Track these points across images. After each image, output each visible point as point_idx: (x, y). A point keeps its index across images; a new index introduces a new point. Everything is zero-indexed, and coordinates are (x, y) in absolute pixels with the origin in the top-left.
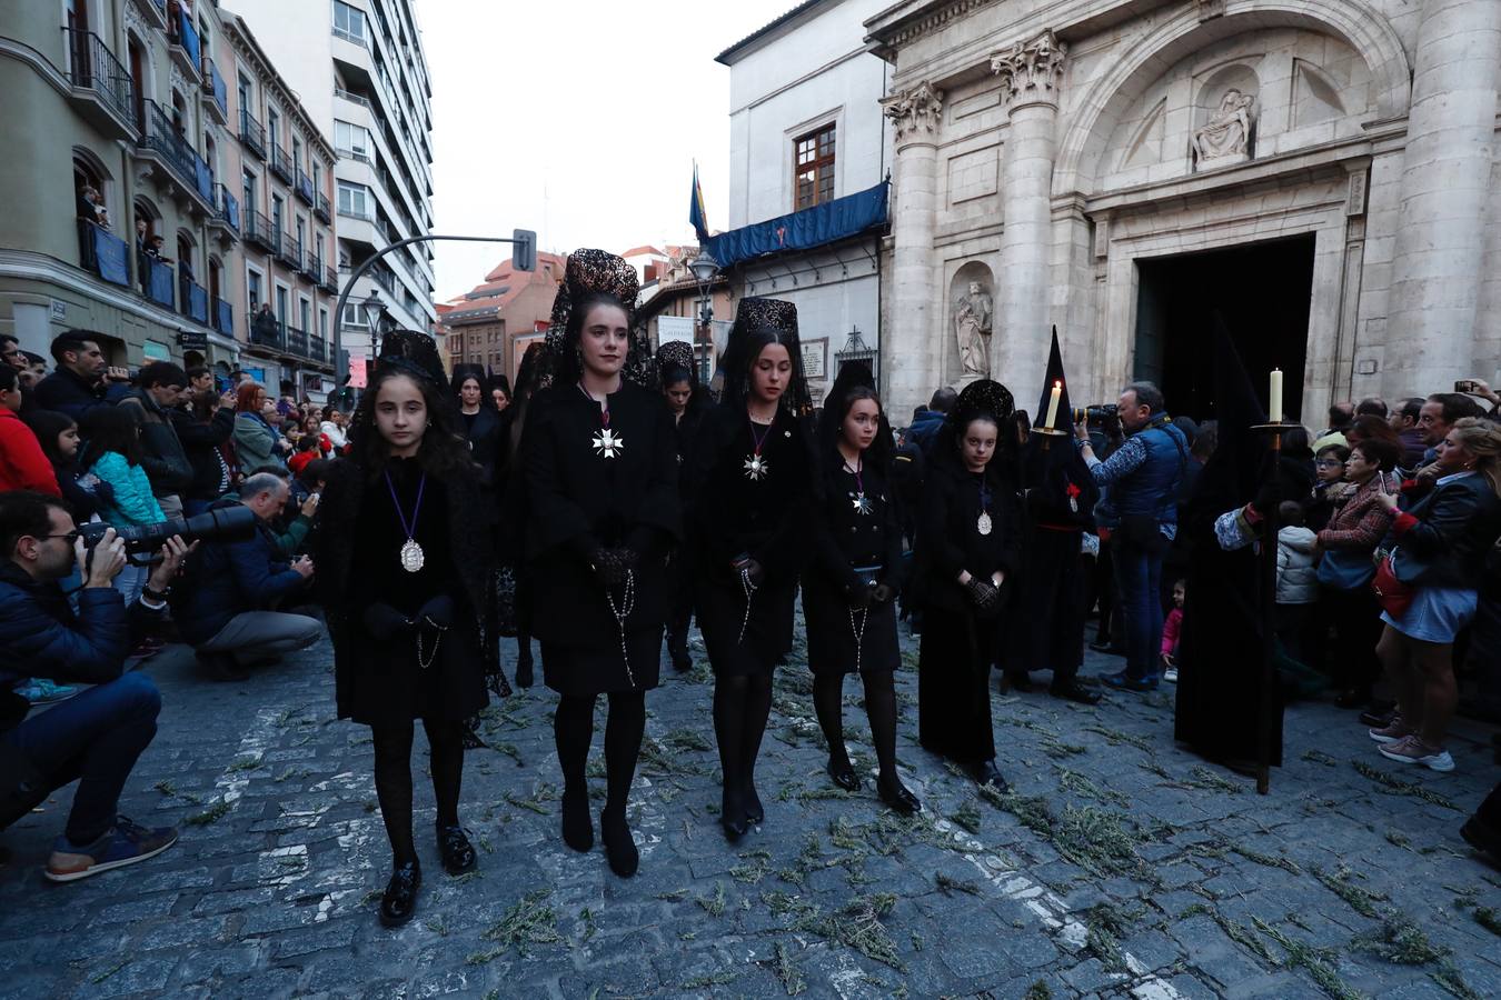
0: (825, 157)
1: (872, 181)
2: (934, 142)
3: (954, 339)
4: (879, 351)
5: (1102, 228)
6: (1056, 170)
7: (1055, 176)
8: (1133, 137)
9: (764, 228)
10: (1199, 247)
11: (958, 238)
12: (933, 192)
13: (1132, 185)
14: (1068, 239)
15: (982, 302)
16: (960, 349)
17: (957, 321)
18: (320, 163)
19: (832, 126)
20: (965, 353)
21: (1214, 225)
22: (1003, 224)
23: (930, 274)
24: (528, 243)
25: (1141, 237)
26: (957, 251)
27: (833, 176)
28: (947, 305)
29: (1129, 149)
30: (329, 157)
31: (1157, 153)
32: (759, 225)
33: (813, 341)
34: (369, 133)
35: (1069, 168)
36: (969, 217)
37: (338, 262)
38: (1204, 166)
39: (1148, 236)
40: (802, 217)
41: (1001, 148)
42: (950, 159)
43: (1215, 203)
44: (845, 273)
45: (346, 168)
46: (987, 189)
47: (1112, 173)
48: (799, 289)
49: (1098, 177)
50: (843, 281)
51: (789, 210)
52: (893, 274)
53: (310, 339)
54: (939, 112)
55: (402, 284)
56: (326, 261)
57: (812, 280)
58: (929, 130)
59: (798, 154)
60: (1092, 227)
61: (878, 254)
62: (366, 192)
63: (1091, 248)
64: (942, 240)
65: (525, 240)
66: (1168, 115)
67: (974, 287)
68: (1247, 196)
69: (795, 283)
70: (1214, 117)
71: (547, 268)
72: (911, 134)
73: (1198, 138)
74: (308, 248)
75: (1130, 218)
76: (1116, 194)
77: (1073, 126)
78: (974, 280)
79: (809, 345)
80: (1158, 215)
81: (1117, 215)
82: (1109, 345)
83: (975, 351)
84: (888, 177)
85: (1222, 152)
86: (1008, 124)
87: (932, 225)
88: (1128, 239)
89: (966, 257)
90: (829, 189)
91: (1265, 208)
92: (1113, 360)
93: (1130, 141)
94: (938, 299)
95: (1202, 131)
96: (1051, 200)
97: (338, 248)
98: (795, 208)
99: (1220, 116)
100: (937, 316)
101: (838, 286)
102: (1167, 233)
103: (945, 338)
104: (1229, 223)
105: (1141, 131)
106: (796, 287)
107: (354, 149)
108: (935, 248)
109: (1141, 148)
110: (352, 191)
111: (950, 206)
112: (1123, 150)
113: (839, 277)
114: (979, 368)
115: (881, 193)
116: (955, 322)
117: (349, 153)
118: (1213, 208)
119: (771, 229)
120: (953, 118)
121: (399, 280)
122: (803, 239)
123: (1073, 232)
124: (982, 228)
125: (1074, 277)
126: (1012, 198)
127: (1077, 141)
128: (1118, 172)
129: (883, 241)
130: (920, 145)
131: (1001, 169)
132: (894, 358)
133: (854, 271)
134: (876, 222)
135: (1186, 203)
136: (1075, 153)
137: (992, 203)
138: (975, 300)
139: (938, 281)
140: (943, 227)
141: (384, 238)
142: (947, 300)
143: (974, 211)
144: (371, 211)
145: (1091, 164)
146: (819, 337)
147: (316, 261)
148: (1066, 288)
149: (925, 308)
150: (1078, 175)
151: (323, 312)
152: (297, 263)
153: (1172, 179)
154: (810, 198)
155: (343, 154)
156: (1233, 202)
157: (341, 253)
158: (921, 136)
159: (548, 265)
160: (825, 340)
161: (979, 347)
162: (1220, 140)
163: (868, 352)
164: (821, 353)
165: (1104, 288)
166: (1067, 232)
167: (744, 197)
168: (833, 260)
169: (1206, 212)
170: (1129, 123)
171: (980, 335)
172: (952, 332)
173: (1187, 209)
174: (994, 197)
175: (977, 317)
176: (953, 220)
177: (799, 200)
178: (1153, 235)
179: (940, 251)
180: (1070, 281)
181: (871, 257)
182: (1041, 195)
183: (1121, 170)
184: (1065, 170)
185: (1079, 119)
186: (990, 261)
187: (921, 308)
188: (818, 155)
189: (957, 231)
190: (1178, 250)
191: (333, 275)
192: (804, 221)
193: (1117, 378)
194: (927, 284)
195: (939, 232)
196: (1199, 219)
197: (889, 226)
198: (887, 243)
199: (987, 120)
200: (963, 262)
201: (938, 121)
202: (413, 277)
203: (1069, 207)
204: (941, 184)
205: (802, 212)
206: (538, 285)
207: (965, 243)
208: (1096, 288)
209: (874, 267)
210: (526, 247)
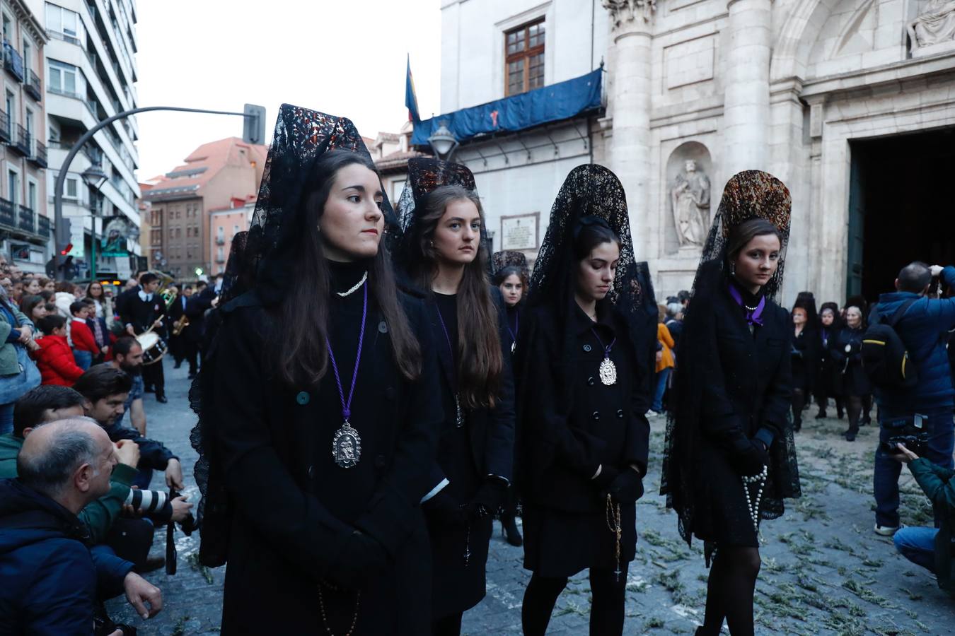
0: (534, 48)
1: (582, 70)
2: (649, 31)
3: (669, 213)
5: (816, 110)
6: (775, 57)
7: (774, 62)
8: (846, 26)
9: (476, 110)
10: (915, 127)
11: (674, 120)
12: (649, 78)
13: (845, 71)
14: (788, 121)
15: (698, 179)
16: (677, 222)
17: (674, 196)
18: (30, 41)
19: (542, 19)
20: (684, 226)
21: (930, 107)
22: (722, 106)
23: (647, 154)
24: (259, 117)
25: (856, 119)
26: (674, 131)
27: (543, 65)
28: (664, 183)
29: (841, 39)
30: (40, 36)
31: (870, 41)
32: (473, 109)
33: (525, 216)
34: (81, 18)
35: (787, 54)
36: (686, 100)
37: (48, 137)
38: (918, 53)
39: (863, 118)
40: (515, 101)
41: (716, 37)
42: (665, 48)
43: (931, 86)
44: (556, 153)
45: (55, 48)
46: (703, 74)
47: (824, 60)
48: (510, 168)
49: (811, 64)
50: (554, 160)
51: (500, 95)
52: (610, 153)
53: (18, 210)
54: (655, 4)
55: (110, 161)
56: (35, 136)
57: (523, 159)
58: (646, 21)
59: (507, 45)
60: (807, 109)
61: (590, 136)
62: (77, 72)
63: (806, 129)
64: (657, 122)
65: (255, 114)
66: (881, 6)
67: (690, 165)
69: (507, 161)
70: (927, 8)
71: (243, 152)
72: (629, 24)
73: (914, 27)
74: (18, 120)
75: (844, 101)
76: (832, 79)
77: (789, 16)
78: (691, 158)
79: (521, 219)
80: (871, 98)
81: (831, 99)
82: (825, 219)
83: (694, 224)
84: (602, 65)
85: (938, 39)
86: (727, 15)
87: (649, 109)
88: (842, 121)
89: (683, 137)
90: (538, 77)
92: (829, 233)
93: (843, 29)
94: (655, 176)
95: (918, 20)
96: (770, 84)
97: (48, 124)
98: (505, 95)
99: (934, 7)
100: (654, 192)
101: (549, 165)
102: (882, 115)
103: (663, 213)
104: (947, 104)
105: (851, 23)
106: (507, 166)
107: (65, 30)
108: (651, 129)
109: (854, 36)
110: (63, 70)
111: (666, 91)
112: (837, 38)
113: (551, 156)
114: (698, 240)
115: (596, 76)
116: (672, 198)
117: (60, 34)
118: (929, 92)
119: (483, 112)
120: (667, 11)
121: (106, 157)
122: (518, 120)
123: (792, 112)
124: (699, 111)
125: (792, 158)
126: (734, 81)
127: (796, 29)
128: (830, 60)
129: (598, 123)
130: (638, 34)
131: (716, 57)
133: (565, 151)
134: (591, 104)
135: (902, 87)
136: (794, 41)
137: (709, 87)
138: (692, 177)
139: (655, 159)
140: (660, 110)
141: (92, 115)
142: (664, 177)
143: (690, 95)
144: (81, 90)
145: (805, 50)
146: (531, 211)
147: (26, 136)
148: (787, 165)
149: (644, 184)
150: (795, 60)
151: (32, 185)
152: (5, 135)
153: (891, 64)
154: (520, 84)
155: (52, 34)
156: (949, 86)
157: (51, 130)
158: (639, 26)
159: (243, 149)
160: (537, 215)
161: (697, 220)
162: (937, 28)
164: (533, 227)
165: (820, 165)
166: (787, 113)
167: (455, 84)
168: (545, 141)
169: (921, 95)
170: (841, 14)
171: (697, 210)
172: (669, 208)
173: (901, 93)
174: (710, 82)
175: (695, 193)
176: (669, 103)
177: (509, 85)
178: (868, 117)
179: (656, 132)
180: (790, 159)
181: (583, 138)
182: (761, 79)
183: (833, 57)
184: (783, 57)
185: (797, 9)
186: (707, 141)
187: (640, 185)
188: (528, 44)
189: (673, 113)
190: (894, 131)
191: (42, 149)
193: (834, 249)
194: (645, 162)
195: (656, 115)
196: (914, 101)
197: (604, 110)
198: (603, 125)
199: (702, 12)
200: (679, 143)
201: (653, 12)
202: (119, 155)
203: (786, 91)
204: (657, 71)
205: (515, 96)
206: (234, 166)
207: (681, 124)
208: (811, 166)
209: (586, 147)
210: (256, 121)
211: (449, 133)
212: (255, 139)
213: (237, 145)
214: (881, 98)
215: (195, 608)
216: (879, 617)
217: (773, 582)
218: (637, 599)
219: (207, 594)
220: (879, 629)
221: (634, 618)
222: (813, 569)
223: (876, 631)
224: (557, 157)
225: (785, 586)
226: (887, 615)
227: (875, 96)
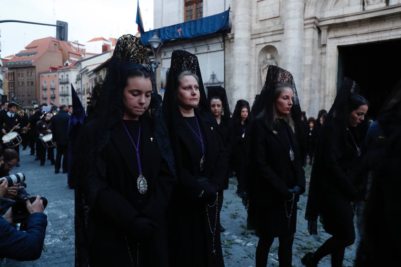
1: (220, 10)
3: (260, 78)
4: (224, 83)
5: (324, 32)
6: (306, 8)
7: (306, 10)
9: (171, 28)
10: (366, 41)
11: (262, 35)
12: (251, 15)
13: (336, 15)
14: (312, 37)
15: (272, 63)
17: (262, 70)
21: (372, 32)
22: (283, 29)
23: (250, 50)
24: (64, 27)
25: (341, 37)
26: (262, 40)
27: (202, 7)
28: (257, 64)
29: (335, 1)
31: (347, 2)
32: (169, 27)
35: (312, 7)
36: (267, 26)
39: (344, 36)
40: (189, 24)
42: (258, 2)
43: (373, 23)
44: (208, 49)
46: (275, 14)
47: (328, 10)
49: (322, 11)
51: (182, 21)
52: (233, 50)
60: (320, 32)
61: (224, 41)
63: (319, 41)
64: (254, 36)
65: (62, 26)
67: (269, 56)
68: (386, 21)
71: (56, 44)
75: (336, 29)
76: (331, 18)
78: (269, 53)
80: (347, 28)
81: (331, 27)
82: (327, 82)
84: (229, 8)
85: (376, 2)
87: (250, 30)
88: (335, 38)
89: (265, 43)
90: (200, 13)
91: (394, 26)
92: (329, 88)
94: (253, 61)
96: (305, 20)
98: (185, 21)
100: (253, 68)
101: (205, 55)
102: (352, 35)
103: (256, 78)
104: (379, 32)
108: (252, 39)
111: (258, 21)
112: (332, 1)
113: (206, 51)
115: (227, 14)
116: (260, 71)
118: (372, 26)
119: (174, 29)
122: (190, 34)
123: (314, 33)
124: (273, 31)
125: (313, 54)
126: (289, 18)
128: (330, 10)
129: (228, 36)
131: (281, 7)
132: (235, 86)
133: (213, 48)
134: (224, 27)
135: (360, 23)
136: (314, 1)
137: (277, 21)
138: (269, 61)
139: (253, 53)
140: (255, 30)
142: (257, 61)
143: (269, 24)
145: (320, 5)
148: (311, 57)
149: (248, 64)
150: (315, 10)
153: (356, 13)
154: (191, 16)
156: (380, 23)
159: (56, 43)
163: (220, 83)
165: (325, 57)
166: (311, 34)
167: (161, 15)
168: (203, 43)
169: (368, 27)
172: (259, 75)
173: (360, 26)
174: (278, 18)
176: (259, 28)
177: (186, 17)
178: (346, 36)
179: (254, 40)
181: (220, 42)
182: (300, 17)
183: (332, 9)
184: (310, 8)
186: (276, 45)
187: (247, 65)
189: (261, 32)
190: (357, 42)
192: (190, 26)
193: (331, 95)
194: (249, 54)
195: (253, 34)
196: (365, 30)
197: (230, 29)
198: (230, 36)
200: (264, 46)
203: (311, 23)
204: (254, 12)
205: (189, 22)
206: (51, 51)
207: (265, 37)
208: (321, 58)
209: (222, 47)
210: (63, 29)
211: (158, 38)
212: (63, 38)
213: (53, 41)
214: (351, 28)
215: (38, 263)
216: (349, 254)
217: (305, 241)
218: (247, 250)
219: (44, 257)
220: (350, 259)
221: (245, 259)
222: (322, 234)
223: (348, 260)
224: (209, 51)
225: (310, 242)
226: (353, 253)
227: (349, 27)
